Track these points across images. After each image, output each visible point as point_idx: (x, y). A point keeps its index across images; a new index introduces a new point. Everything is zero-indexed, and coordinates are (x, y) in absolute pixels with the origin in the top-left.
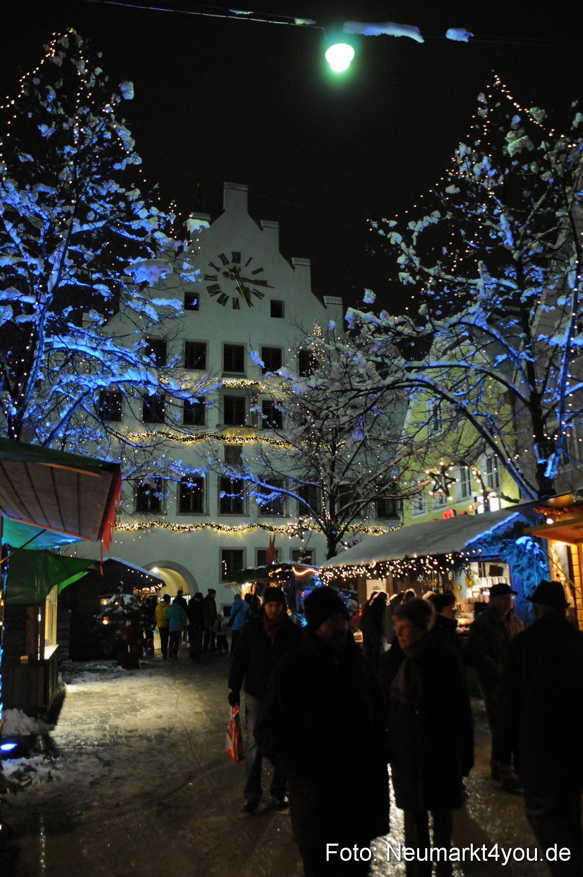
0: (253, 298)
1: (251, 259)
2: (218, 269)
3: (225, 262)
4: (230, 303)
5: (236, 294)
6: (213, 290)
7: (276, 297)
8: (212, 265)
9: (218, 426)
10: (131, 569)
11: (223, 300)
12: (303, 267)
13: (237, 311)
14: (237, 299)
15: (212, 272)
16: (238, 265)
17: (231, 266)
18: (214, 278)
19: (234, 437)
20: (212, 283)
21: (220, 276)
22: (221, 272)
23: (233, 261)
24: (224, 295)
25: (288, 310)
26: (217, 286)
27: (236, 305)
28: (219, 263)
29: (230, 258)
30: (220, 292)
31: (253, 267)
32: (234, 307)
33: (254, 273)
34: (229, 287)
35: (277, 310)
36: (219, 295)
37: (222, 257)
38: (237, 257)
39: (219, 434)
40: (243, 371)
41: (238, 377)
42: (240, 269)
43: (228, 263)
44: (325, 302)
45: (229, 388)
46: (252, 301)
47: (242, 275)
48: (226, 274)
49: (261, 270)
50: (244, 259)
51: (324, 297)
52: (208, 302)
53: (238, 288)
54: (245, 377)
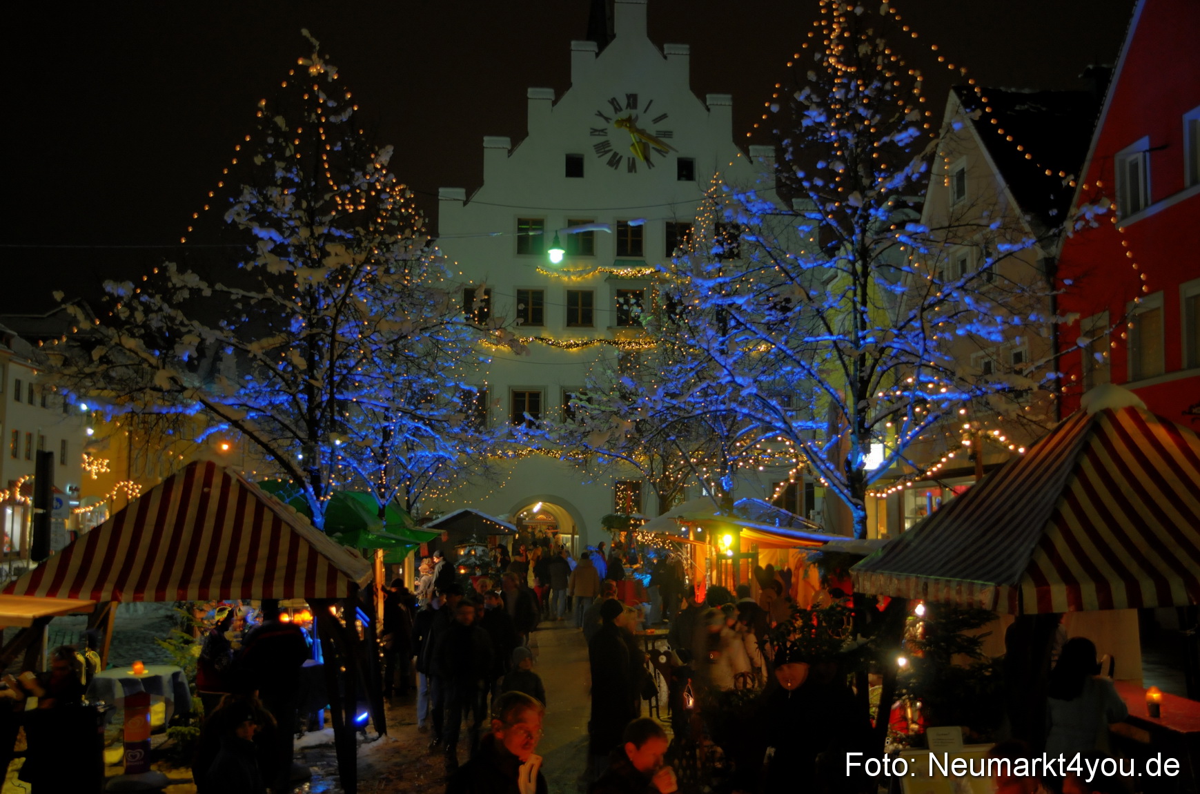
0: (654, 156)
1: (651, 101)
2: (607, 119)
3: (618, 109)
4: (624, 164)
5: (632, 153)
6: (602, 148)
7: (685, 153)
8: (600, 114)
9: (609, 328)
10: (488, 519)
11: (614, 162)
12: (722, 104)
13: (633, 174)
14: (634, 159)
15: (600, 124)
16: (634, 112)
17: (624, 114)
18: (603, 132)
19: (629, 341)
20: (601, 139)
21: (611, 127)
22: (612, 122)
23: (628, 105)
24: (616, 154)
25: (700, 169)
26: (606, 144)
27: (632, 167)
28: (609, 110)
29: (623, 102)
30: (611, 150)
31: (655, 112)
32: (630, 170)
33: (656, 121)
34: (624, 142)
35: (686, 169)
36: (609, 155)
37: (613, 102)
38: (632, 100)
39: (610, 338)
40: (641, 255)
41: (633, 265)
42: (637, 117)
43: (621, 110)
44: (751, 155)
45: (623, 278)
46: (652, 160)
48: (619, 124)
49: (664, 116)
50: (642, 103)
51: (751, 147)
52: (594, 164)
53: (633, 145)
54: (645, 265)
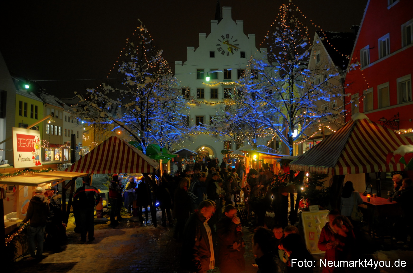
0: (234, 51)
1: (233, 36)
2: (221, 41)
3: (224, 38)
4: (226, 54)
5: (228, 50)
6: (220, 49)
7: (242, 50)
8: (219, 40)
9: (222, 99)
10: (190, 151)
11: (223, 53)
12: (252, 37)
13: (228, 56)
14: (228, 52)
15: (219, 43)
16: (228, 39)
17: (226, 40)
18: (220, 45)
19: (227, 102)
20: (219, 47)
21: (222, 44)
22: (222, 42)
23: (227, 37)
24: (223, 51)
25: (247, 54)
26: (221, 48)
27: (228, 54)
28: (221, 39)
29: (225, 37)
30: (222, 50)
31: (234, 39)
32: (227, 55)
33: (234, 41)
34: (226, 48)
35: (243, 55)
36: (222, 51)
37: (222, 36)
38: (228, 36)
39: (223, 102)
40: (231, 79)
41: (229, 81)
42: (229, 41)
43: (225, 39)
44: (261, 51)
45: (226, 85)
46: (233, 52)
47: (230, 43)
48: (224, 43)
49: (237, 40)
50: (230, 37)
51: (260, 48)
52: (218, 54)
53: (228, 48)
54: (232, 81)
